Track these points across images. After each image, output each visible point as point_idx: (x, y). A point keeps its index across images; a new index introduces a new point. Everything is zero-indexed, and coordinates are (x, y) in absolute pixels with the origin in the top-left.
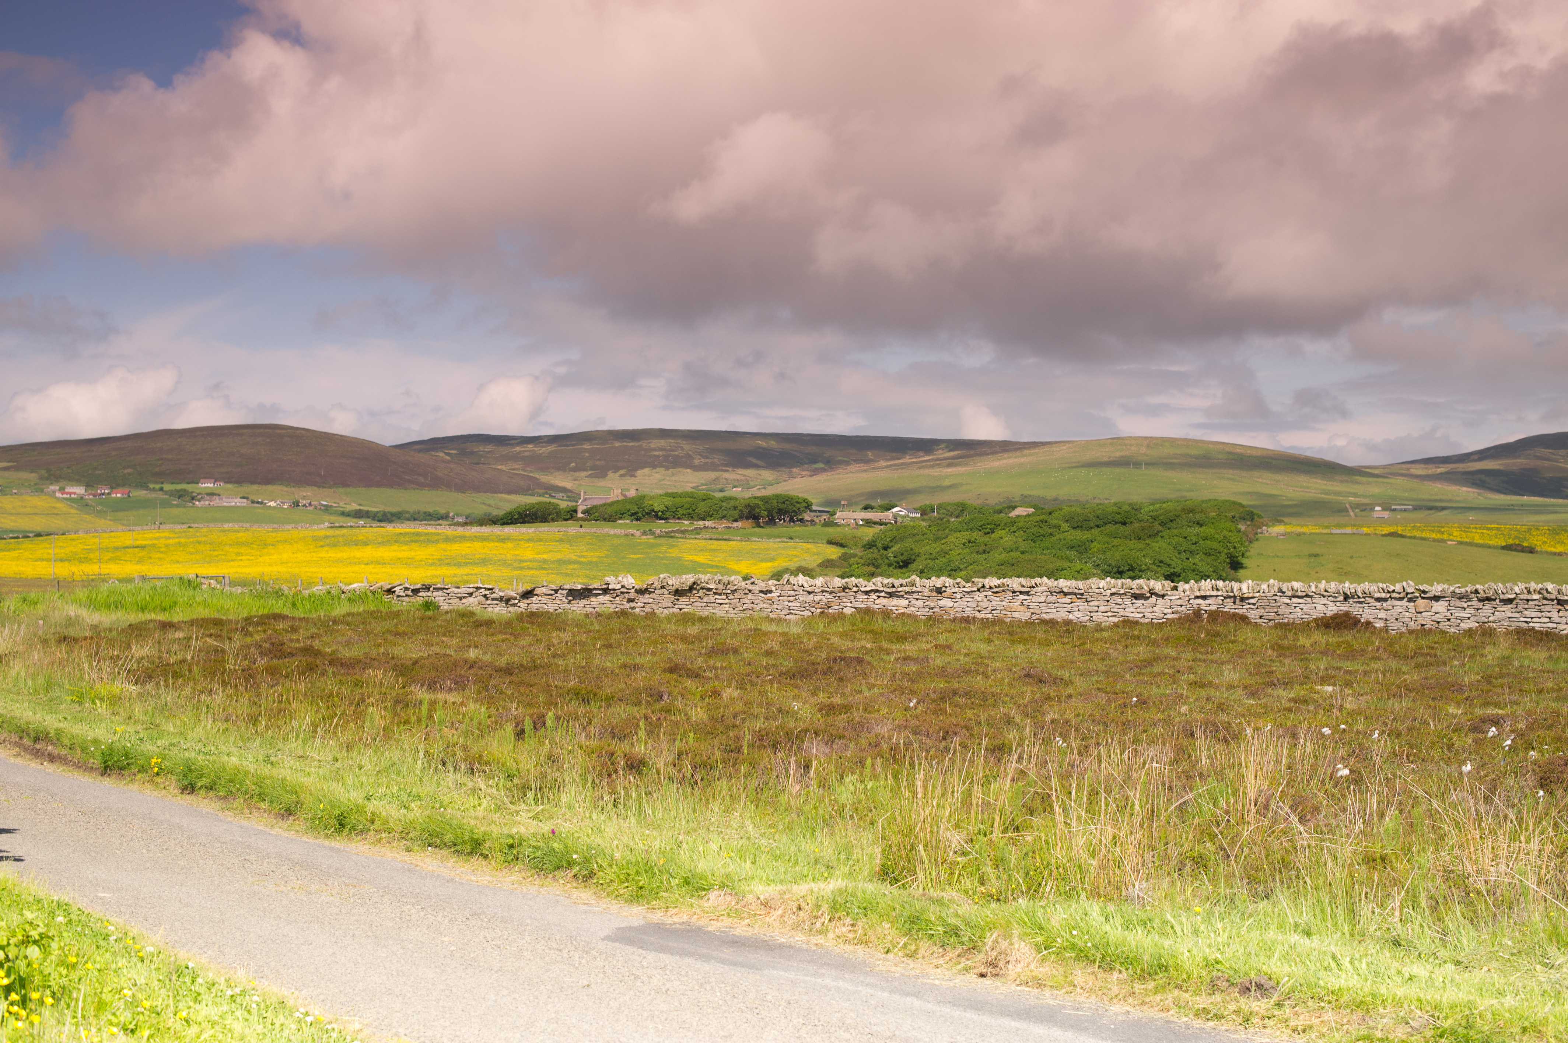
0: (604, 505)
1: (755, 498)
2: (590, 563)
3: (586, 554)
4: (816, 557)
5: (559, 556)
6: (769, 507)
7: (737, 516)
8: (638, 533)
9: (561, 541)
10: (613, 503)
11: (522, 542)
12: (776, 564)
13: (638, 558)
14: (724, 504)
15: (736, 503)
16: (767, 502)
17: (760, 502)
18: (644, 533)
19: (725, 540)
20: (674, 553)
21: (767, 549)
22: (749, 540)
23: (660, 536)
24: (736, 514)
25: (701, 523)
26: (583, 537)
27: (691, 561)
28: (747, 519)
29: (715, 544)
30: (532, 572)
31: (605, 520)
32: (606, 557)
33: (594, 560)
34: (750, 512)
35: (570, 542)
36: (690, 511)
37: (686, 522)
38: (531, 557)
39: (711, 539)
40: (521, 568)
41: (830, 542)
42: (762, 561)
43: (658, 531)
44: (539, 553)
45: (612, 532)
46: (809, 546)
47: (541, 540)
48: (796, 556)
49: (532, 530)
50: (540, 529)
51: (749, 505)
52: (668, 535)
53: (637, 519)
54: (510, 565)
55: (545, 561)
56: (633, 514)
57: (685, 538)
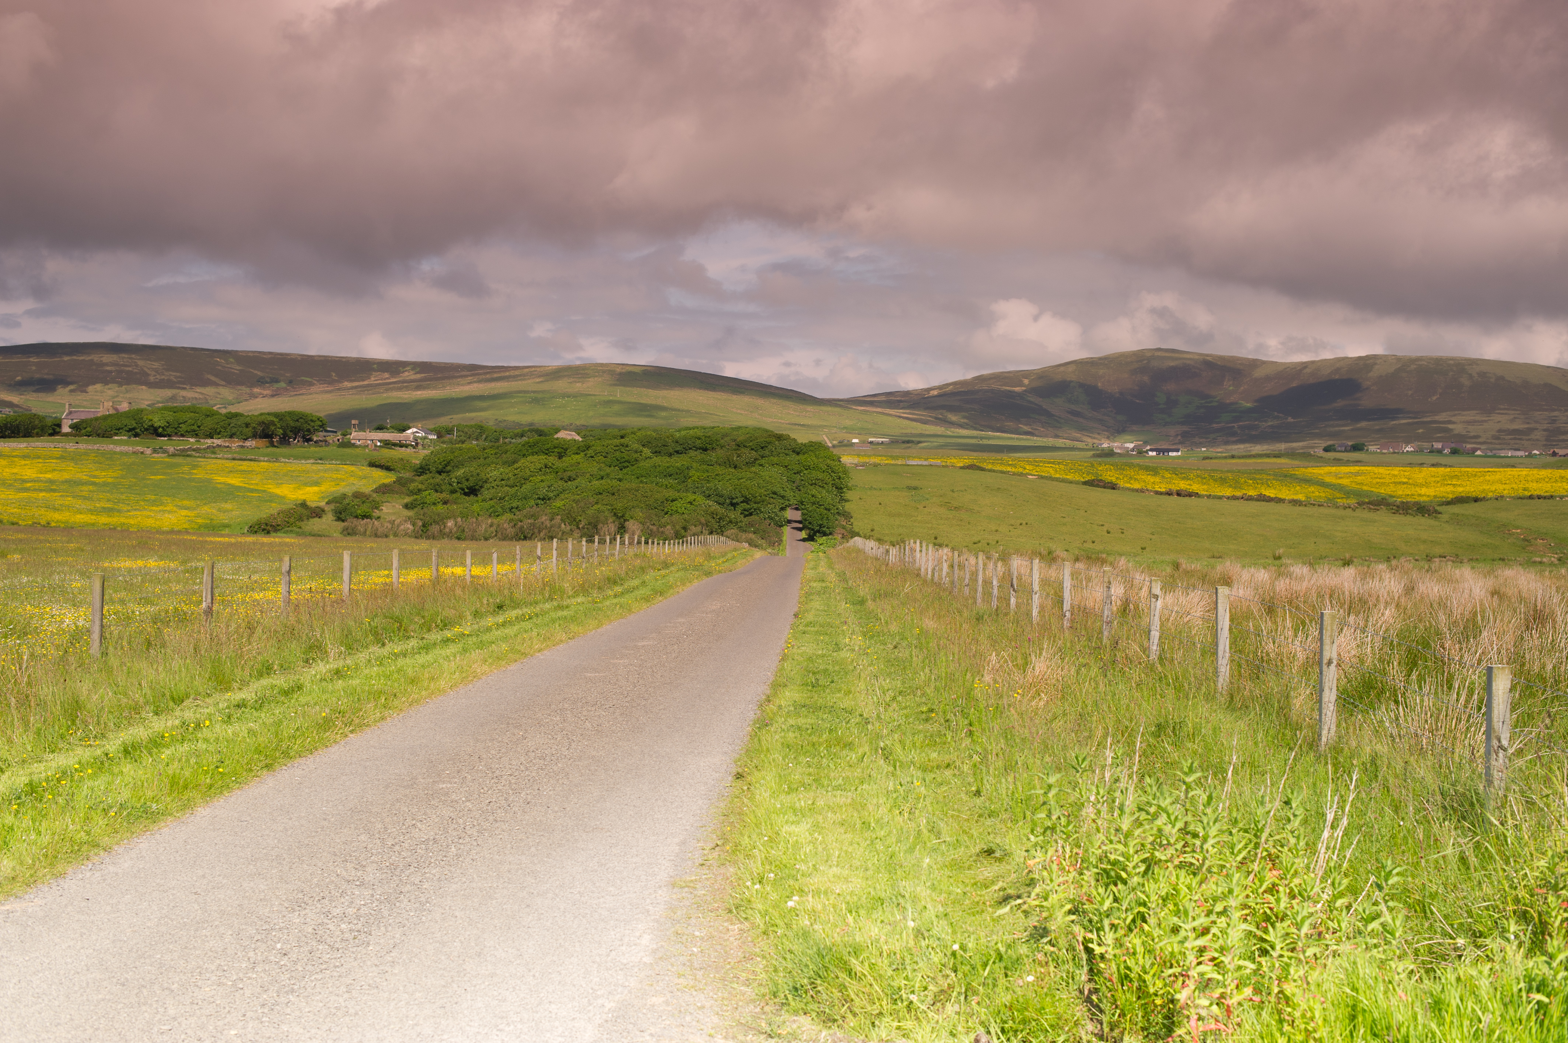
0: (97, 419)
1: (269, 414)
2: (105, 484)
3: (97, 473)
4: (364, 481)
5: (66, 476)
6: (284, 424)
7: (250, 434)
8: (148, 451)
9: (62, 458)
10: (105, 418)
11: (16, 459)
12: (323, 488)
13: (161, 480)
14: (234, 421)
15: (248, 420)
16: (281, 420)
17: (275, 419)
18: (155, 451)
19: (251, 460)
20: (199, 474)
21: (308, 472)
22: (277, 461)
23: (174, 455)
24: (248, 431)
25: (209, 441)
26: (86, 454)
27: (224, 483)
28: (261, 437)
29: (245, 466)
30: (42, 494)
31: (98, 435)
32: (122, 477)
33: (110, 480)
34: (263, 430)
35: (73, 459)
36: (195, 427)
37: (192, 440)
38: (35, 475)
39: (234, 459)
40: (27, 490)
41: (372, 465)
42: (306, 484)
43: (171, 450)
44: (41, 473)
45: (118, 449)
46: (352, 468)
47: (39, 458)
48: (343, 480)
49: (25, 445)
50: (32, 444)
51: (263, 423)
52: (183, 454)
53: (136, 435)
54: (10, 485)
55: (51, 482)
56: (130, 430)
57: (204, 457)
